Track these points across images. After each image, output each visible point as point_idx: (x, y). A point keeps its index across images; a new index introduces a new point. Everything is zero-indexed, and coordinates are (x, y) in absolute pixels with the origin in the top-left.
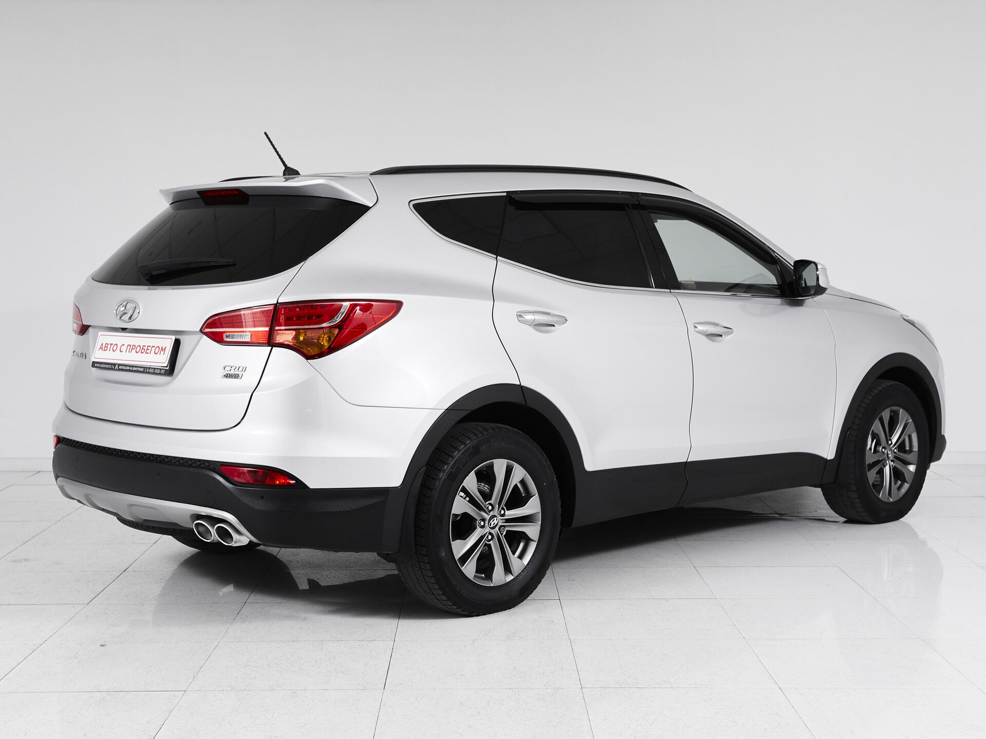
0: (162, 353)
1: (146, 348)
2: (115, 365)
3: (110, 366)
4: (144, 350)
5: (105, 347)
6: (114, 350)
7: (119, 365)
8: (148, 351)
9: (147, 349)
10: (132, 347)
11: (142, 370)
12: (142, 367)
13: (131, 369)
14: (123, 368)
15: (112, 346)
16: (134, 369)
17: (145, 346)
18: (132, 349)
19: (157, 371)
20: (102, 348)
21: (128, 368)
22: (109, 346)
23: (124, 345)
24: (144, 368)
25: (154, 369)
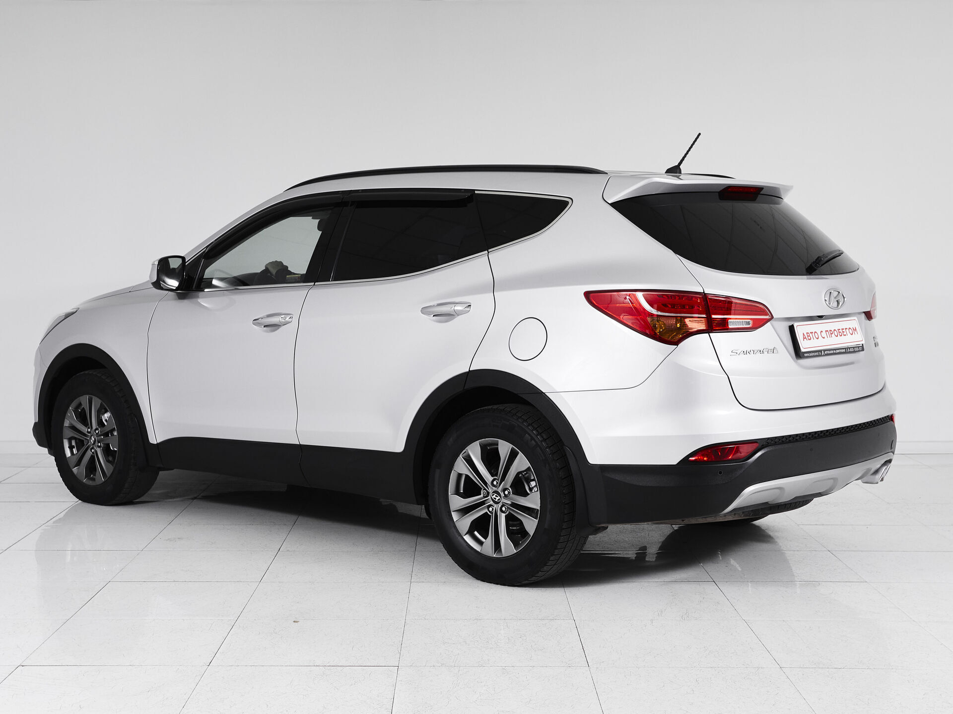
0: (856, 332)
1: (841, 331)
2: (820, 351)
3: (817, 354)
4: (841, 333)
5: (808, 336)
6: (817, 337)
7: (825, 351)
8: (844, 333)
9: (843, 332)
10: (830, 333)
11: (844, 350)
12: (843, 349)
13: (835, 352)
14: (828, 352)
15: (813, 334)
16: (838, 351)
17: (840, 330)
18: (831, 334)
19: (856, 349)
20: (805, 338)
21: (832, 352)
22: (811, 335)
23: (822, 332)
24: (845, 348)
25: (854, 348)
